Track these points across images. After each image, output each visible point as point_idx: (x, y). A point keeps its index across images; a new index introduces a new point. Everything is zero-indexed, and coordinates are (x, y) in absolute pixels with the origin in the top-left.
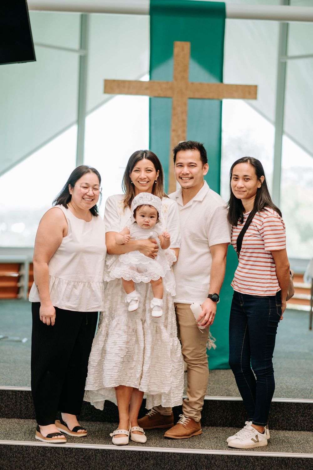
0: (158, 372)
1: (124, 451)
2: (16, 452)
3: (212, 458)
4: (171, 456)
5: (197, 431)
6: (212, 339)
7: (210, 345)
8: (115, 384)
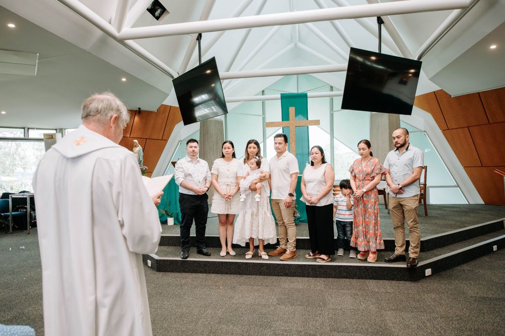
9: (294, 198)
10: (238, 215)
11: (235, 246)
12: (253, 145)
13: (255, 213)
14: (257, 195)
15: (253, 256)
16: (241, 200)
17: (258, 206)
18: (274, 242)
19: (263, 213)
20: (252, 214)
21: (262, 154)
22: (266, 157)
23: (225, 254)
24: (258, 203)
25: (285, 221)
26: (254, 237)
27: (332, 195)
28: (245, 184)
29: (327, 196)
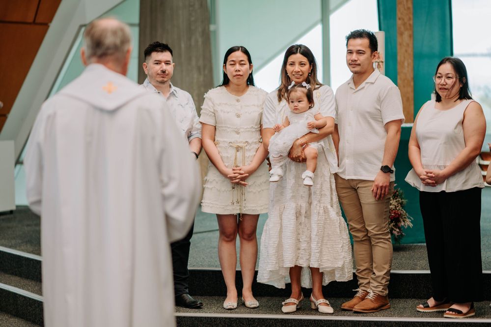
0: (330, 249)
1: (301, 320)
2: (206, 323)
3: (381, 324)
4: (343, 324)
5: (385, 305)
6: (409, 218)
7: (406, 224)
8: (290, 264)
9: (393, 178)
10: (266, 216)
11: (260, 290)
12: (298, 57)
13: (303, 211)
14: (309, 173)
15: (298, 309)
16: (272, 179)
17: (310, 195)
18: (345, 276)
19: (321, 212)
20: (298, 214)
21: (320, 77)
22: (329, 85)
23: (235, 305)
24: (310, 190)
25: (369, 229)
26: (303, 263)
27: (478, 168)
28: (279, 143)
29: (466, 172)
